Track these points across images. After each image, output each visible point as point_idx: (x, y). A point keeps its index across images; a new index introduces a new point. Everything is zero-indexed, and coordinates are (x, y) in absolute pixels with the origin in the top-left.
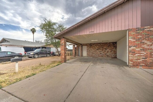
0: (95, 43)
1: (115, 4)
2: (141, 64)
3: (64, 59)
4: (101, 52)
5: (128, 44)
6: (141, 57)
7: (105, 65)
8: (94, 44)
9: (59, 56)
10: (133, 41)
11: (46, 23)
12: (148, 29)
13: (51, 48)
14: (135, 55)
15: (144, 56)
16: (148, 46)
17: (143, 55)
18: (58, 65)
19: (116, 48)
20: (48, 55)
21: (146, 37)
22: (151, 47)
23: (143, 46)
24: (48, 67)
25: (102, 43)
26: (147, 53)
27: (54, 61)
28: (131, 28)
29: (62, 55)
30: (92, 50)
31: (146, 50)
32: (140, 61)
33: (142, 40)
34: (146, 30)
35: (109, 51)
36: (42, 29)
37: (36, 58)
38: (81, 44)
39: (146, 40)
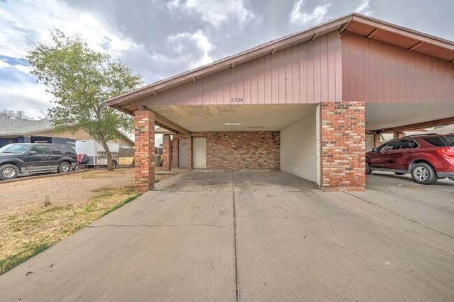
0: (228, 132)
1: (297, 37)
2: (344, 182)
3: (147, 179)
4: (245, 156)
5: (321, 136)
6: (344, 166)
7: (271, 189)
8: (225, 134)
9: (111, 170)
10: (330, 131)
11: (59, 49)
12: (355, 108)
13: (74, 141)
14: (333, 162)
15: (348, 164)
16: (355, 143)
17: (347, 161)
18: (130, 200)
19: (278, 146)
20: (65, 168)
21: (351, 124)
22: (359, 145)
23: (347, 142)
24: (88, 211)
25: (248, 133)
26: (353, 158)
27: (105, 189)
28: (325, 100)
29: (139, 167)
30: (222, 151)
31: (352, 151)
32: (342, 174)
33: (345, 130)
34: (351, 108)
35: (264, 152)
36: (41, 67)
37: (8, 179)
38: (191, 133)
39: (352, 129)
